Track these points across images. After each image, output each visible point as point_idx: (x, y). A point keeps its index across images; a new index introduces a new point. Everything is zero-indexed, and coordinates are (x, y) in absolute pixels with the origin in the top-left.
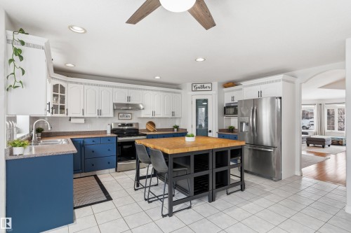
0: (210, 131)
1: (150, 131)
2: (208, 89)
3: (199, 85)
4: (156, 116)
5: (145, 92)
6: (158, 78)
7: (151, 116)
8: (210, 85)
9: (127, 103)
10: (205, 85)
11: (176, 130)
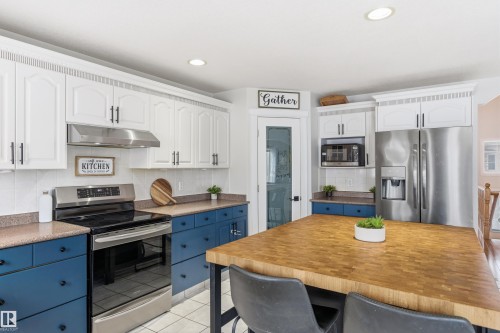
0: (296, 199)
1: (160, 205)
2: (292, 105)
3: (273, 96)
4: (181, 166)
5: (156, 99)
6: (197, 63)
7: (170, 165)
8: (295, 97)
9: (109, 125)
10: (287, 97)
11: (214, 197)
